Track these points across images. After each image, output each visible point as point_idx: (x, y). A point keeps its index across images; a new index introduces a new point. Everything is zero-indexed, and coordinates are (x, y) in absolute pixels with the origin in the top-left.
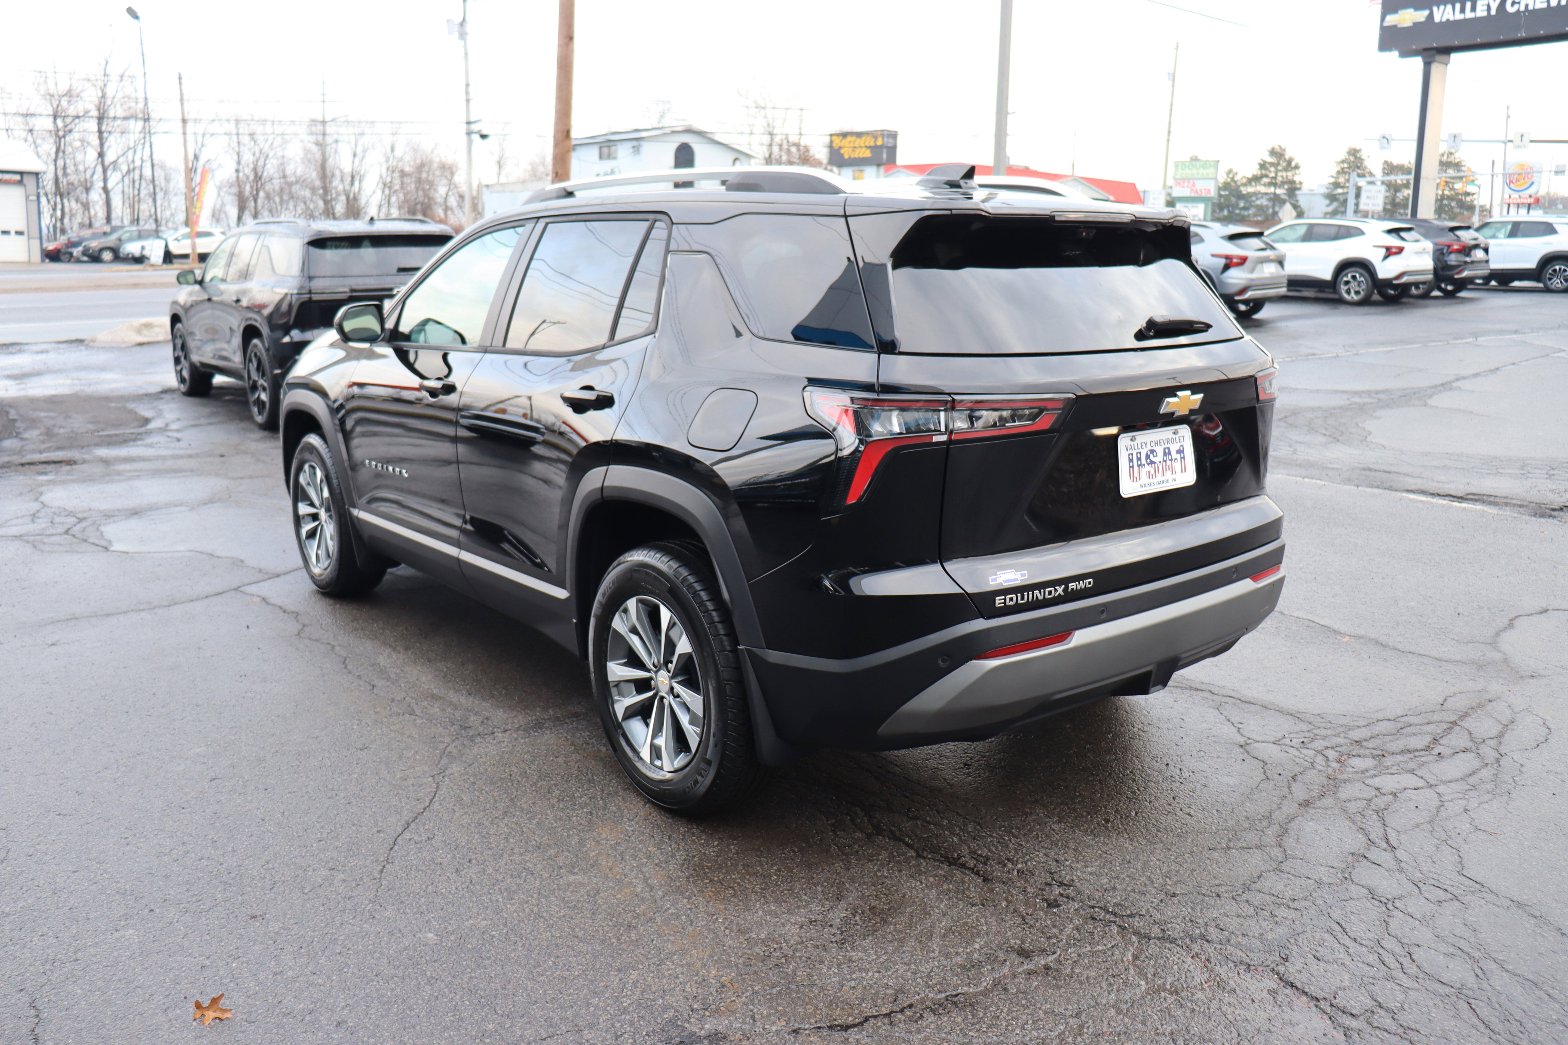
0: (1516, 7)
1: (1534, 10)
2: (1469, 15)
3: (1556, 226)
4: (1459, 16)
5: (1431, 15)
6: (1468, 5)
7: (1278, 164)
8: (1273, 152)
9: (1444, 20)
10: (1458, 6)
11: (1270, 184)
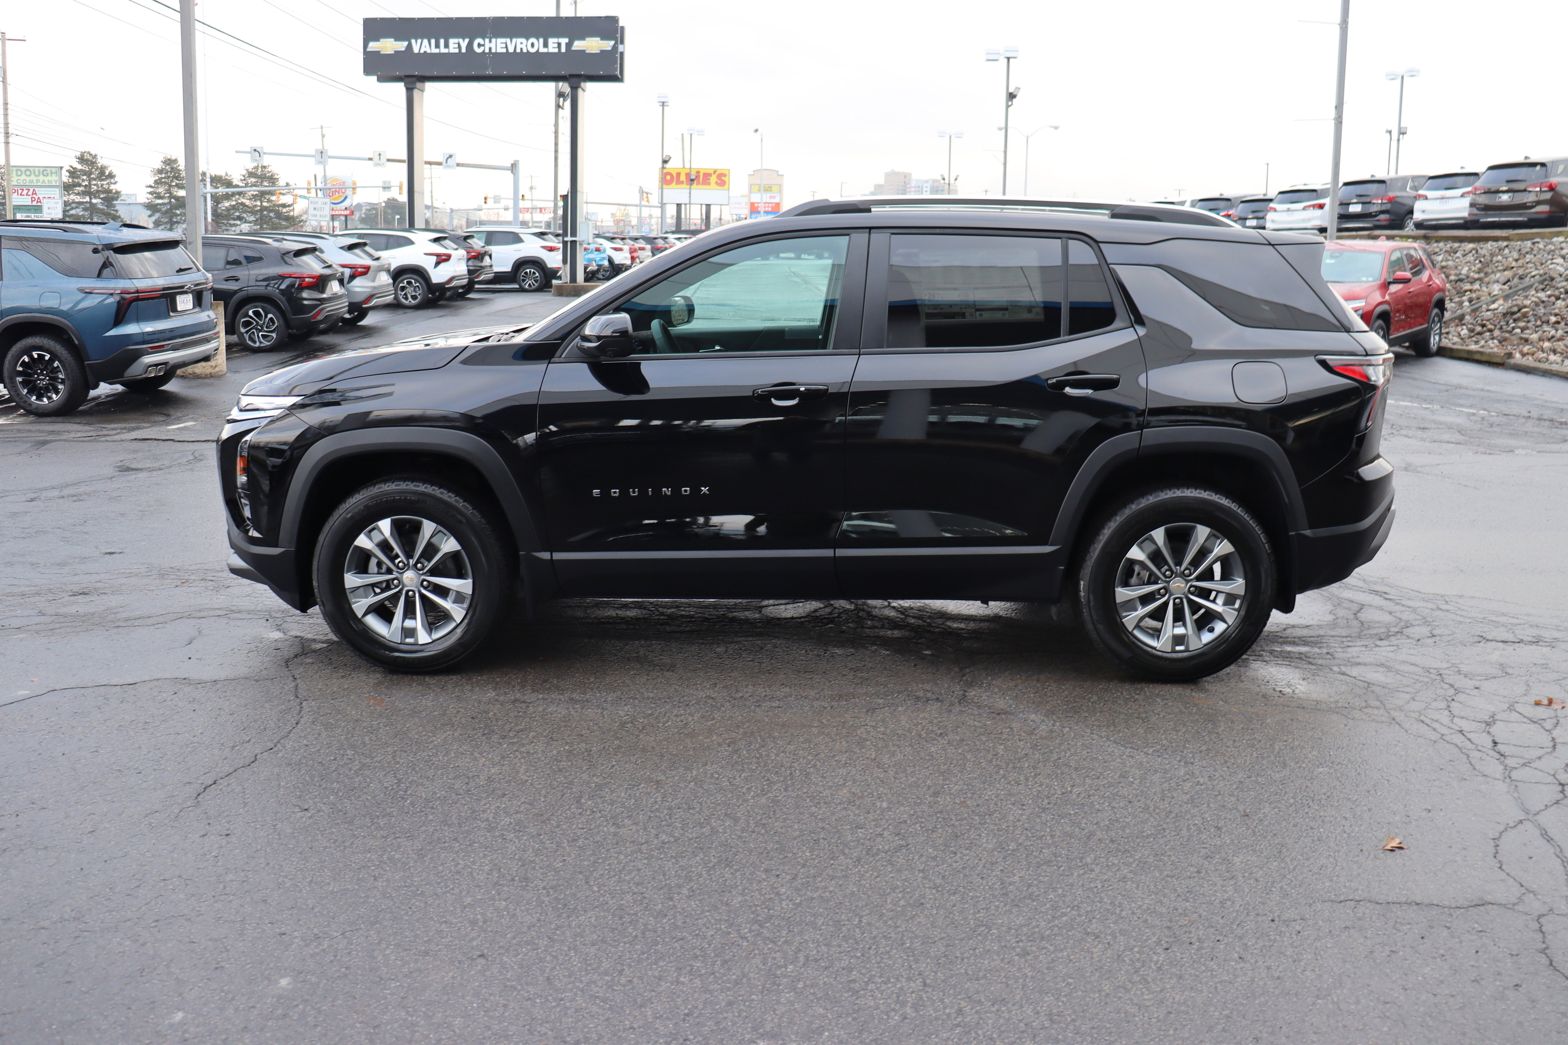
0: (482, 49)
1: (496, 53)
2: (443, 50)
3: (521, 235)
4: (435, 51)
5: (410, 46)
6: (442, 41)
7: (91, 173)
8: (82, 159)
9: (422, 51)
10: (433, 41)
11: (84, 194)
